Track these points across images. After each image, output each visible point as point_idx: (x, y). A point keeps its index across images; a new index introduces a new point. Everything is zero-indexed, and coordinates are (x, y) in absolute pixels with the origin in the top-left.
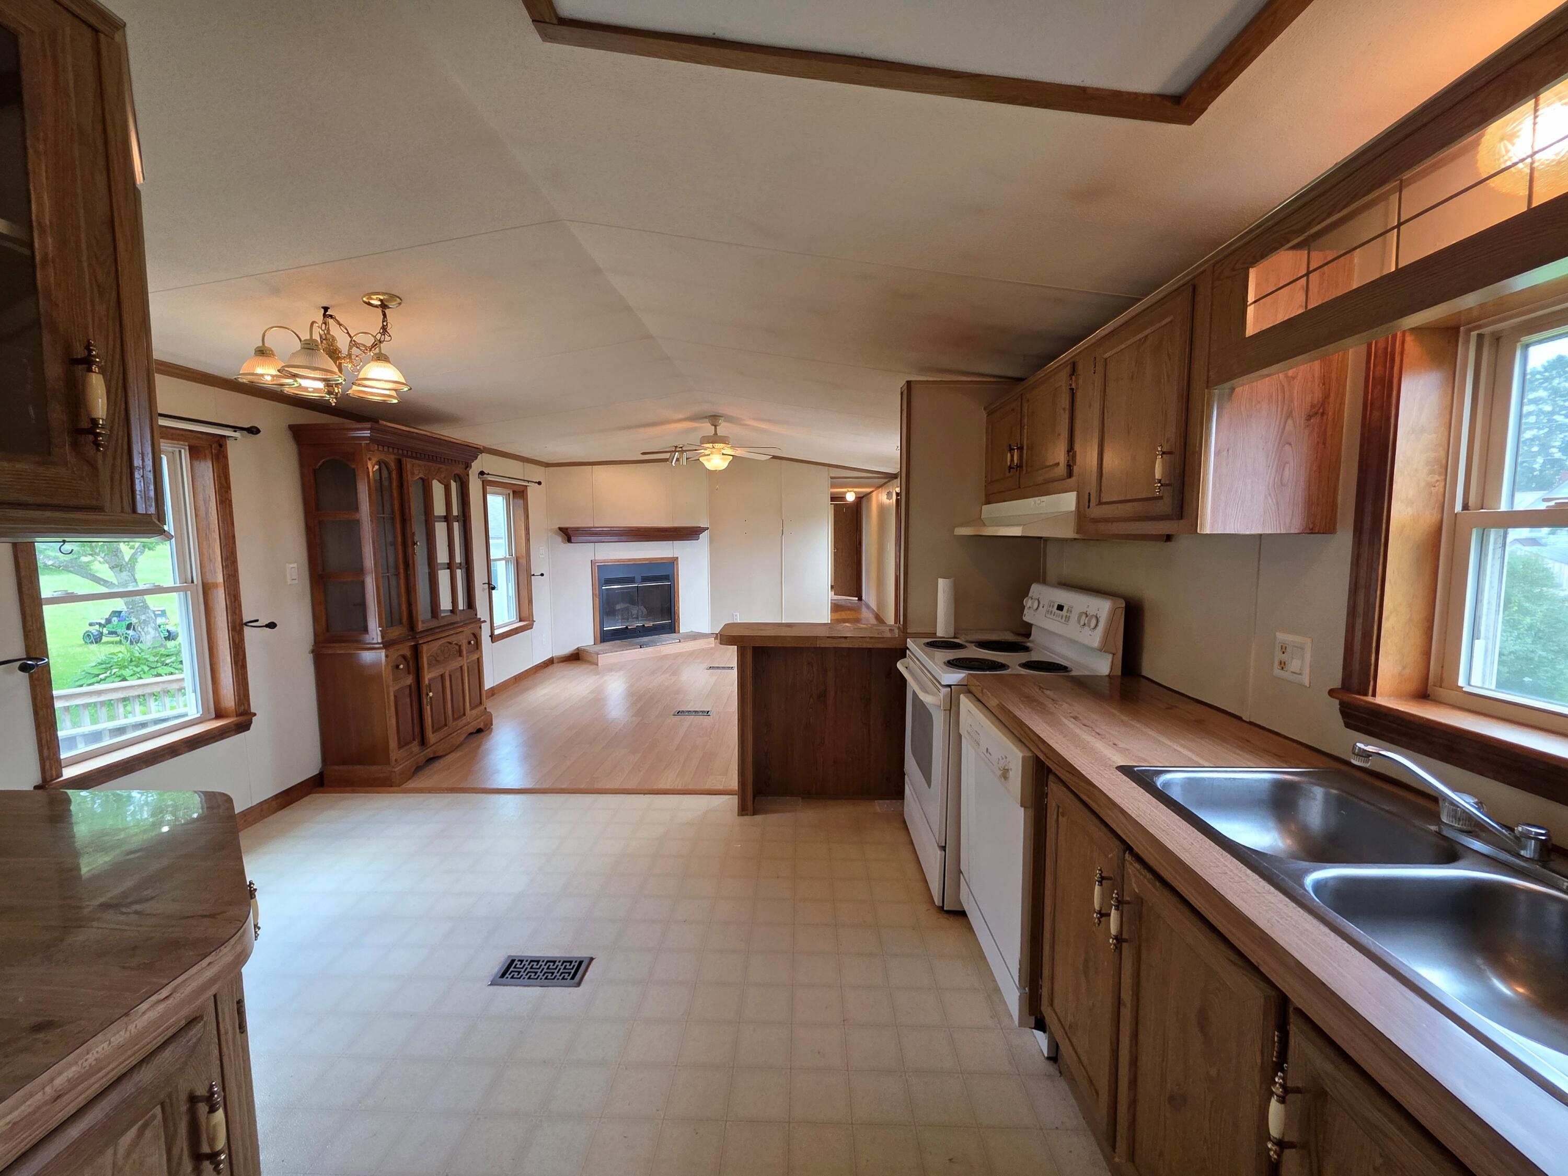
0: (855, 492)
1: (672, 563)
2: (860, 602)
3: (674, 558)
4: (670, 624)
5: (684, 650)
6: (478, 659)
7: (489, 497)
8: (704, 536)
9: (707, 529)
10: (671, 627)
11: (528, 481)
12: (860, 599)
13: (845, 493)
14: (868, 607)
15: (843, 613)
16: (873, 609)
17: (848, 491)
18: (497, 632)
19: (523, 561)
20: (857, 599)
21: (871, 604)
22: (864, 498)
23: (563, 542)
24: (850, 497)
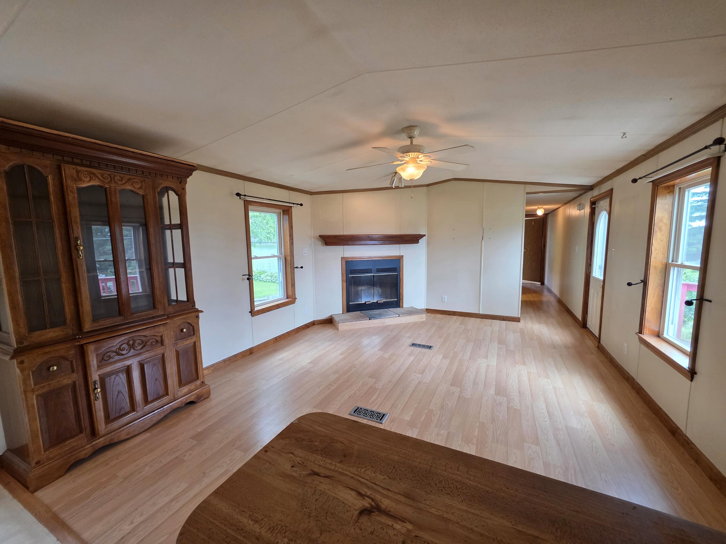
0: (544, 209)
1: (399, 260)
2: (542, 286)
3: (400, 256)
4: (397, 301)
5: (402, 322)
6: (195, 343)
7: (251, 214)
8: (423, 241)
9: (425, 235)
10: (398, 304)
11: (294, 204)
12: (543, 283)
13: (536, 210)
14: (550, 291)
15: (530, 295)
16: (555, 294)
17: (539, 208)
18: (256, 309)
19: (289, 258)
20: (540, 283)
21: (553, 290)
22: (549, 215)
23: (322, 245)
24: (540, 212)
